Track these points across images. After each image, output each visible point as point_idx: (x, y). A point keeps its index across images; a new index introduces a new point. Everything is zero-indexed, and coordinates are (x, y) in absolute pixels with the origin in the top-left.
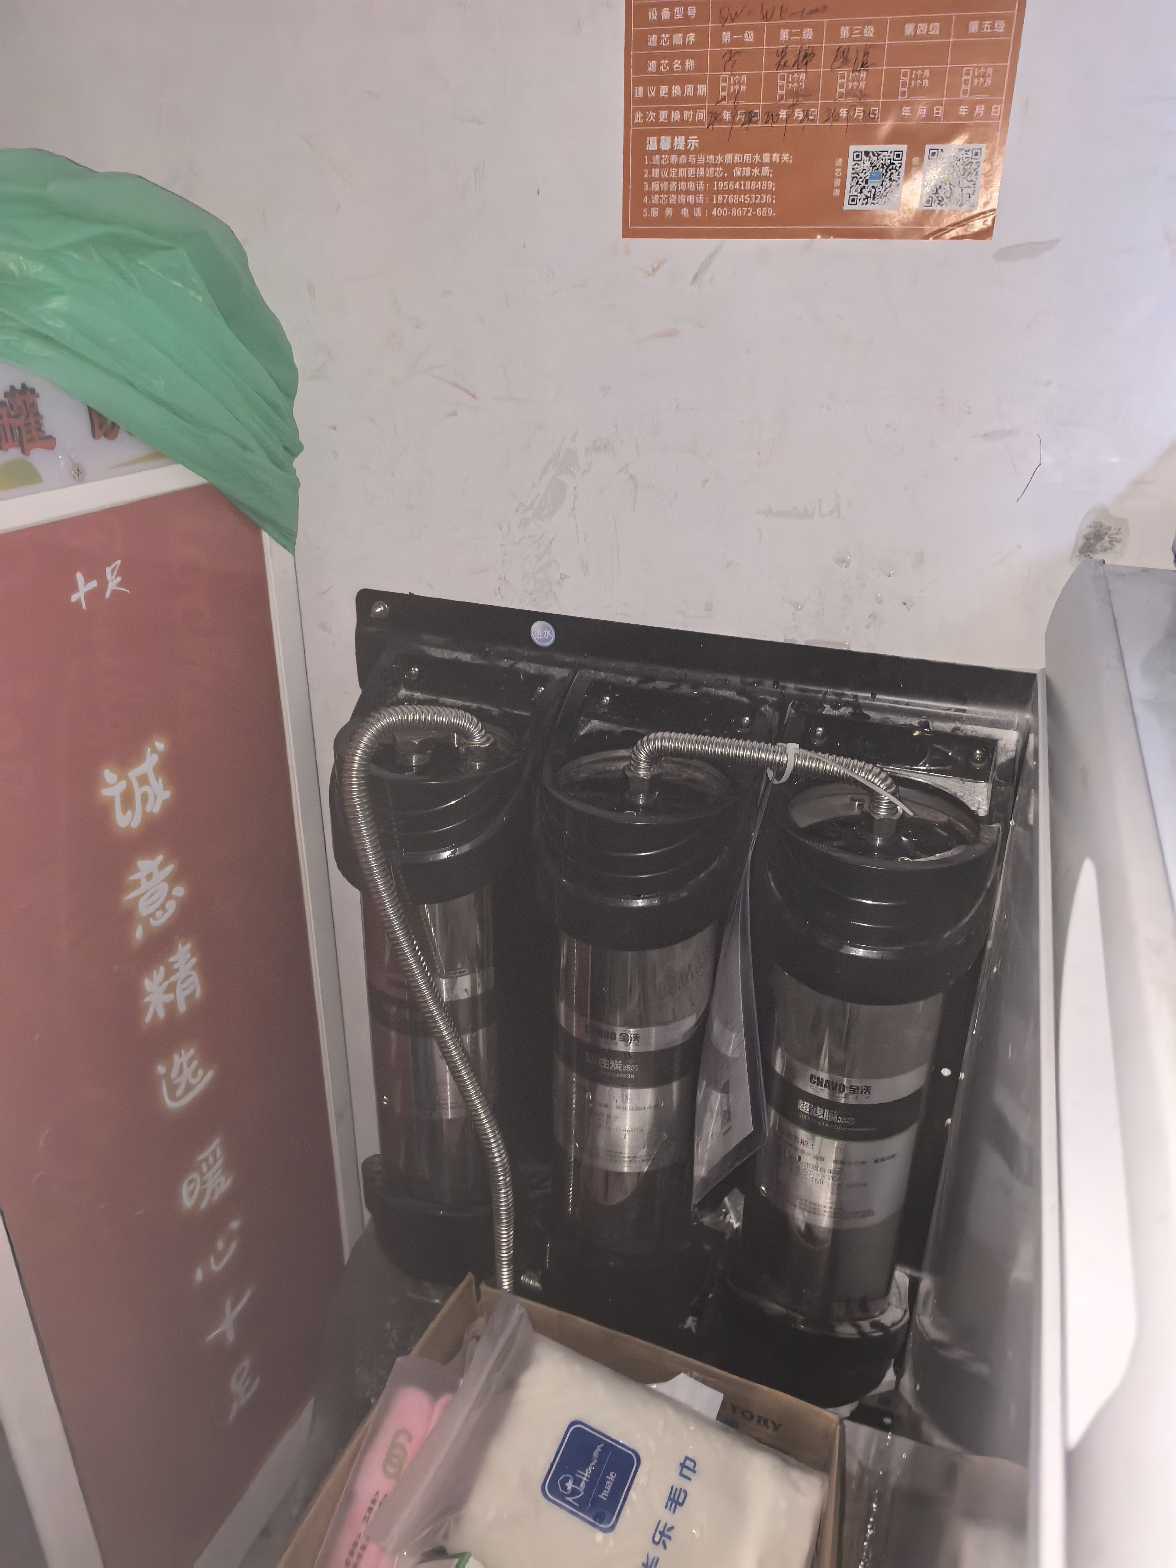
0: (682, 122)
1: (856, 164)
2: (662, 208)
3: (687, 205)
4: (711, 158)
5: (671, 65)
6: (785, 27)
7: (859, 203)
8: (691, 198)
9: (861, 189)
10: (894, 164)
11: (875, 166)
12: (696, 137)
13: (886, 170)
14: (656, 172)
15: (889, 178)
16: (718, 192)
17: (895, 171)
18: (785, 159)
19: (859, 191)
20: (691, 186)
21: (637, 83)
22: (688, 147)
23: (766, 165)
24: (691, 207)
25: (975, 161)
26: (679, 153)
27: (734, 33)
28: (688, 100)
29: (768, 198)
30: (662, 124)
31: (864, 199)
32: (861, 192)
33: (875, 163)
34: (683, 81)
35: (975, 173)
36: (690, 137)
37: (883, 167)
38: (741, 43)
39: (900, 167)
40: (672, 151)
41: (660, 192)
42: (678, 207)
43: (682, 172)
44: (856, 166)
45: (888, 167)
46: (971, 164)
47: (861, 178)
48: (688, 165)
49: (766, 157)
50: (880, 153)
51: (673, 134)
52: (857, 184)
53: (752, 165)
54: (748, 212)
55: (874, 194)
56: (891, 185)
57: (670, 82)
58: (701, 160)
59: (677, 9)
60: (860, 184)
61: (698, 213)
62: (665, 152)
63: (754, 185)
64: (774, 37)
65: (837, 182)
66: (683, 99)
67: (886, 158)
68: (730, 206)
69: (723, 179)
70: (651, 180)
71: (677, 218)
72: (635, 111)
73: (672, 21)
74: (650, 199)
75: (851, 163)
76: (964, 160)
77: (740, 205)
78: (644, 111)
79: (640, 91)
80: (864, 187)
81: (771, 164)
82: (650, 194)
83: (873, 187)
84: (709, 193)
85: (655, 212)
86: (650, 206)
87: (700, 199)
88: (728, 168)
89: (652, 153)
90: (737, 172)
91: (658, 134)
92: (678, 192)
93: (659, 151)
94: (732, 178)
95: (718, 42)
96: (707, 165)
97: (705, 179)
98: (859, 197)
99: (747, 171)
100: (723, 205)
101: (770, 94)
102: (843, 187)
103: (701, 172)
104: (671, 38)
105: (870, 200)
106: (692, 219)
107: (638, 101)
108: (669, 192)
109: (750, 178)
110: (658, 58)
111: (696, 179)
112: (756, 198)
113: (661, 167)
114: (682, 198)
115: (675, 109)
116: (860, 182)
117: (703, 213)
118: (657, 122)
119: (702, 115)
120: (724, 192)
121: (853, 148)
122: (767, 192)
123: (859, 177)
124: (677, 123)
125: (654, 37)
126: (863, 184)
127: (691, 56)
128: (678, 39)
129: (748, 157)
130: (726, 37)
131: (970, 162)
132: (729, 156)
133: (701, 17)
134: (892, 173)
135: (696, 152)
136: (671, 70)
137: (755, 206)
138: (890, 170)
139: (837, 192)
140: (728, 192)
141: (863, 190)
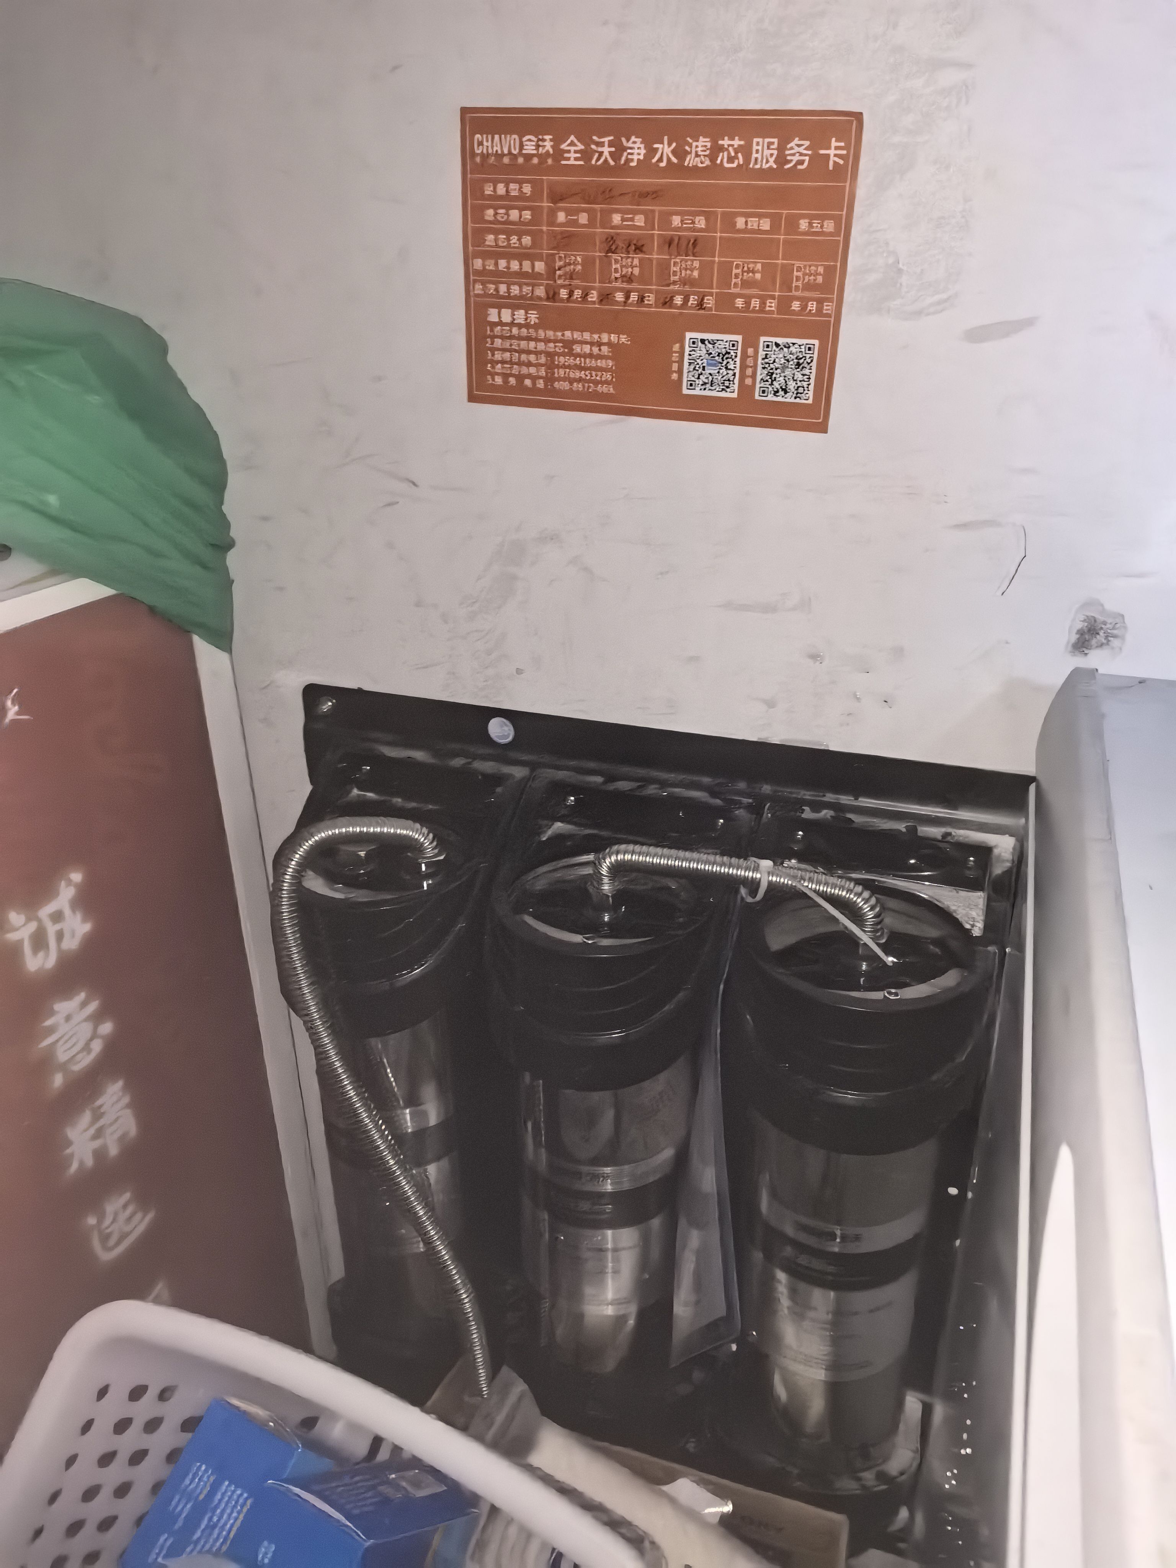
0: (522, 297)
1: (693, 350)
2: (505, 376)
3: (529, 376)
4: (550, 334)
5: (508, 240)
6: (617, 211)
7: (698, 388)
8: (532, 370)
9: (699, 375)
10: (729, 353)
11: (711, 354)
12: (535, 312)
13: (722, 358)
14: (498, 342)
15: (725, 366)
16: (558, 367)
17: (731, 360)
18: (623, 340)
19: (697, 377)
20: (532, 358)
21: (477, 255)
22: (528, 321)
23: (604, 344)
24: (534, 379)
25: (808, 356)
26: (520, 326)
27: (568, 212)
28: (525, 275)
29: (608, 376)
30: (503, 297)
31: (702, 385)
32: (699, 378)
33: (710, 351)
34: (521, 257)
35: (808, 367)
36: (530, 312)
37: (718, 355)
38: (575, 223)
39: (736, 357)
40: (512, 324)
41: (503, 362)
42: (520, 378)
43: (523, 344)
44: (693, 353)
45: (724, 355)
46: (804, 358)
47: (698, 364)
48: (529, 339)
49: (605, 338)
50: (715, 341)
51: (514, 308)
52: (694, 369)
53: (592, 344)
54: (589, 387)
55: (712, 381)
56: (728, 374)
57: (509, 256)
58: (541, 334)
59: (512, 186)
60: (698, 370)
61: (541, 384)
62: (506, 324)
63: (593, 363)
64: (606, 222)
65: (675, 367)
66: (521, 274)
67: (721, 347)
68: (571, 381)
69: (563, 354)
70: (493, 350)
71: (521, 388)
72: (475, 281)
73: (507, 196)
74: (493, 367)
75: (687, 350)
76: (798, 354)
77: (580, 380)
78: (483, 283)
79: (478, 264)
80: (702, 374)
81: (609, 344)
82: (494, 363)
83: (710, 374)
84: (551, 366)
85: (499, 380)
86: (493, 375)
87: (543, 372)
88: (569, 344)
89: (494, 325)
90: (577, 349)
91: (499, 307)
92: (520, 363)
93: (500, 323)
94: (571, 353)
95: (552, 220)
96: (547, 341)
97: (549, 354)
98: (697, 382)
99: (587, 349)
100: (564, 379)
101: (605, 278)
102: (680, 372)
103: (541, 346)
104: (507, 214)
105: (708, 386)
106: (534, 390)
107: (477, 273)
108: (511, 362)
109: (591, 356)
110: (496, 232)
111: (537, 353)
112: (596, 376)
113: (502, 337)
114: (524, 370)
115: (514, 284)
116: (697, 368)
117: (546, 385)
118: (497, 295)
119: (540, 292)
120: (564, 367)
121: (689, 335)
122: (606, 370)
123: (696, 363)
124: (515, 297)
125: (490, 212)
126: (700, 370)
127: (527, 233)
128: (514, 215)
129: (587, 336)
130: (561, 217)
131: (803, 357)
132: (568, 334)
133: (537, 194)
134: (728, 363)
135: (536, 327)
136: (509, 246)
137: (596, 383)
138: (727, 358)
139: (675, 376)
140: (569, 367)
141: (701, 376)
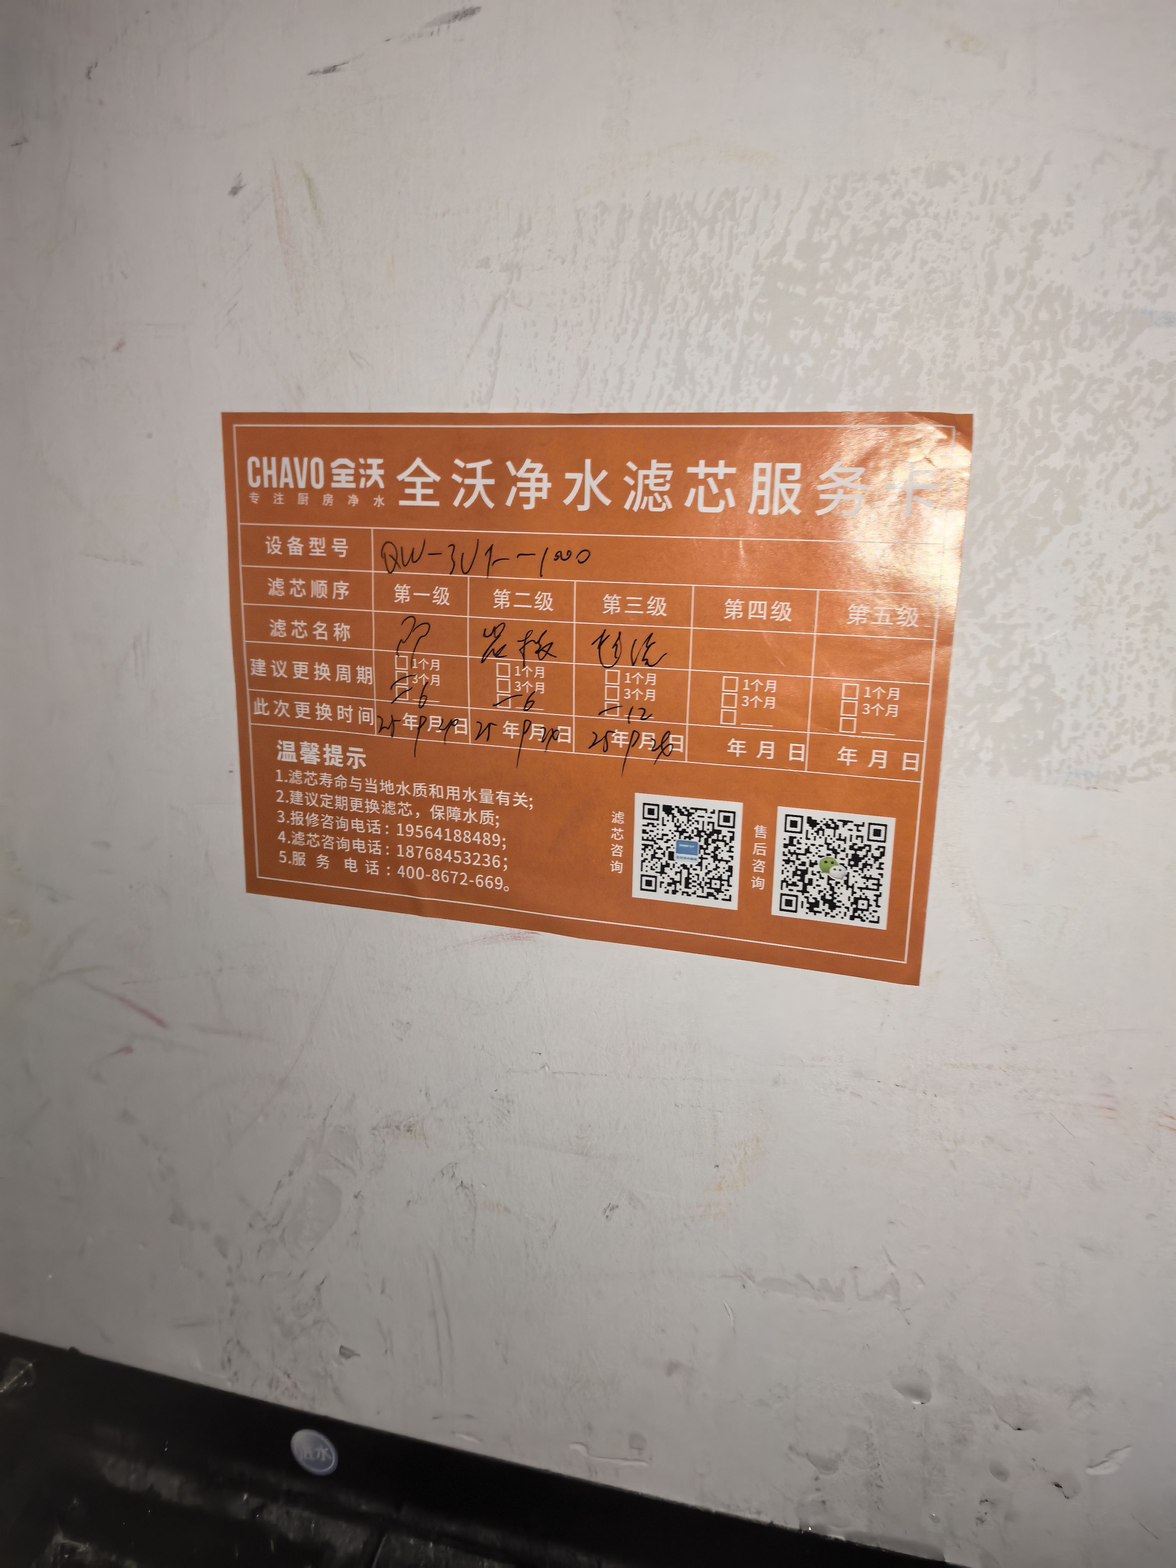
0: (335, 723)
1: (649, 824)
2: (311, 854)
3: (354, 854)
4: (388, 786)
5: (310, 628)
6: (502, 585)
7: (661, 891)
8: (359, 845)
9: (663, 867)
10: (719, 832)
11: (684, 831)
12: (361, 750)
13: (706, 841)
14: (297, 797)
15: (712, 854)
16: (406, 841)
17: (723, 843)
18: (520, 801)
19: (659, 870)
20: (358, 825)
21: (254, 652)
22: (349, 764)
23: (486, 807)
24: (362, 859)
25: (875, 845)
26: (334, 771)
27: (415, 584)
28: (341, 687)
29: (494, 861)
30: (301, 722)
31: (669, 885)
32: (662, 872)
33: (683, 827)
34: (333, 658)
35: (877, 865)
36: (351, 749)
37: (699, 835)
38: (428, 604)
39: (732, 838)
40: (320, 768)
41: (306, 829)
42: (337, 856)
43: (341, 802)
44: (650, 828)
45: (709, 836)
46: (867, 848)
47: (659, 848)
48: (349, 792)
49: (486, 797)
50: (691, 811)
51: (322, 740)
52: (653, 857)
53: (463, 805)
54: (460, 878)
55: (687, 879)
56: (717, 867)
57: (313, 657)
58: (372, 786)
59: (314, 541)
60: (660, 859)
61: (373, 868)
62: (310, 767)
63: (467, 837)
64: (484, 602)
65: (617, 850)
66: (332, 685)
67: (702, 821)
68: (429, 866)
69: (413, 821)
70: (289, 808)
71: (338, 872)
72: (254, 696)
73: (307, 558)
74: (289, 837)
75: (639, 823)
76: (854, 841)
77: (444, 865)
78: (269, 698)
79: (259, 667)
80: (668, 865)
81: (495, 807)
82: (290, 829)
83: (684, 866)
84: (389, 840)
85: (299, 859)
86: (290, 849)
87: (376, 848)
88: (422, 805)
89: (288, 767)
90: (437, 813)
91: (298, 738)
92: (337, 833)
93: (300, 765)
94: (426, 820)
95: (386, 597)
96: (382, 797)
97: (384, 819)
98: (660, 879)
99: (454, 813)
100: (415, 862)
101: (483, 693)
102: (627, 860)
103: (373, 806)
104: (308, 587)
105: (681, 887)
106: (362, 878)
107: (255, 681)
108: (319, 830)
109: (462, 825)
110: (289, 616)
111: (365, 817)
112: (474, 858)
113: (304, 788)
114: (344, 844)
115: (322, 701)
116: (659, 855)
117: (382, 869)
118: (292, 719)
119: (368, 716)
120: (414, 841)
121: (640, 798)
122: (492, 850)
123: (655, 846)
124: (325, 723)
125: (278, 583)
126: (666, 858)
127: (342, 618)
128: (319, 588)
129: (453, 792)
130: (402, 593)
131: (866, 845)
132: (419, 788)
133: (357, 556)
134: (717, 848)
135: (361, 773)
136: (311, 638)
137: (473, 871)
138: (714, 841)
139: (617, 867)
140: (424, 842)
141: (667, 870)
